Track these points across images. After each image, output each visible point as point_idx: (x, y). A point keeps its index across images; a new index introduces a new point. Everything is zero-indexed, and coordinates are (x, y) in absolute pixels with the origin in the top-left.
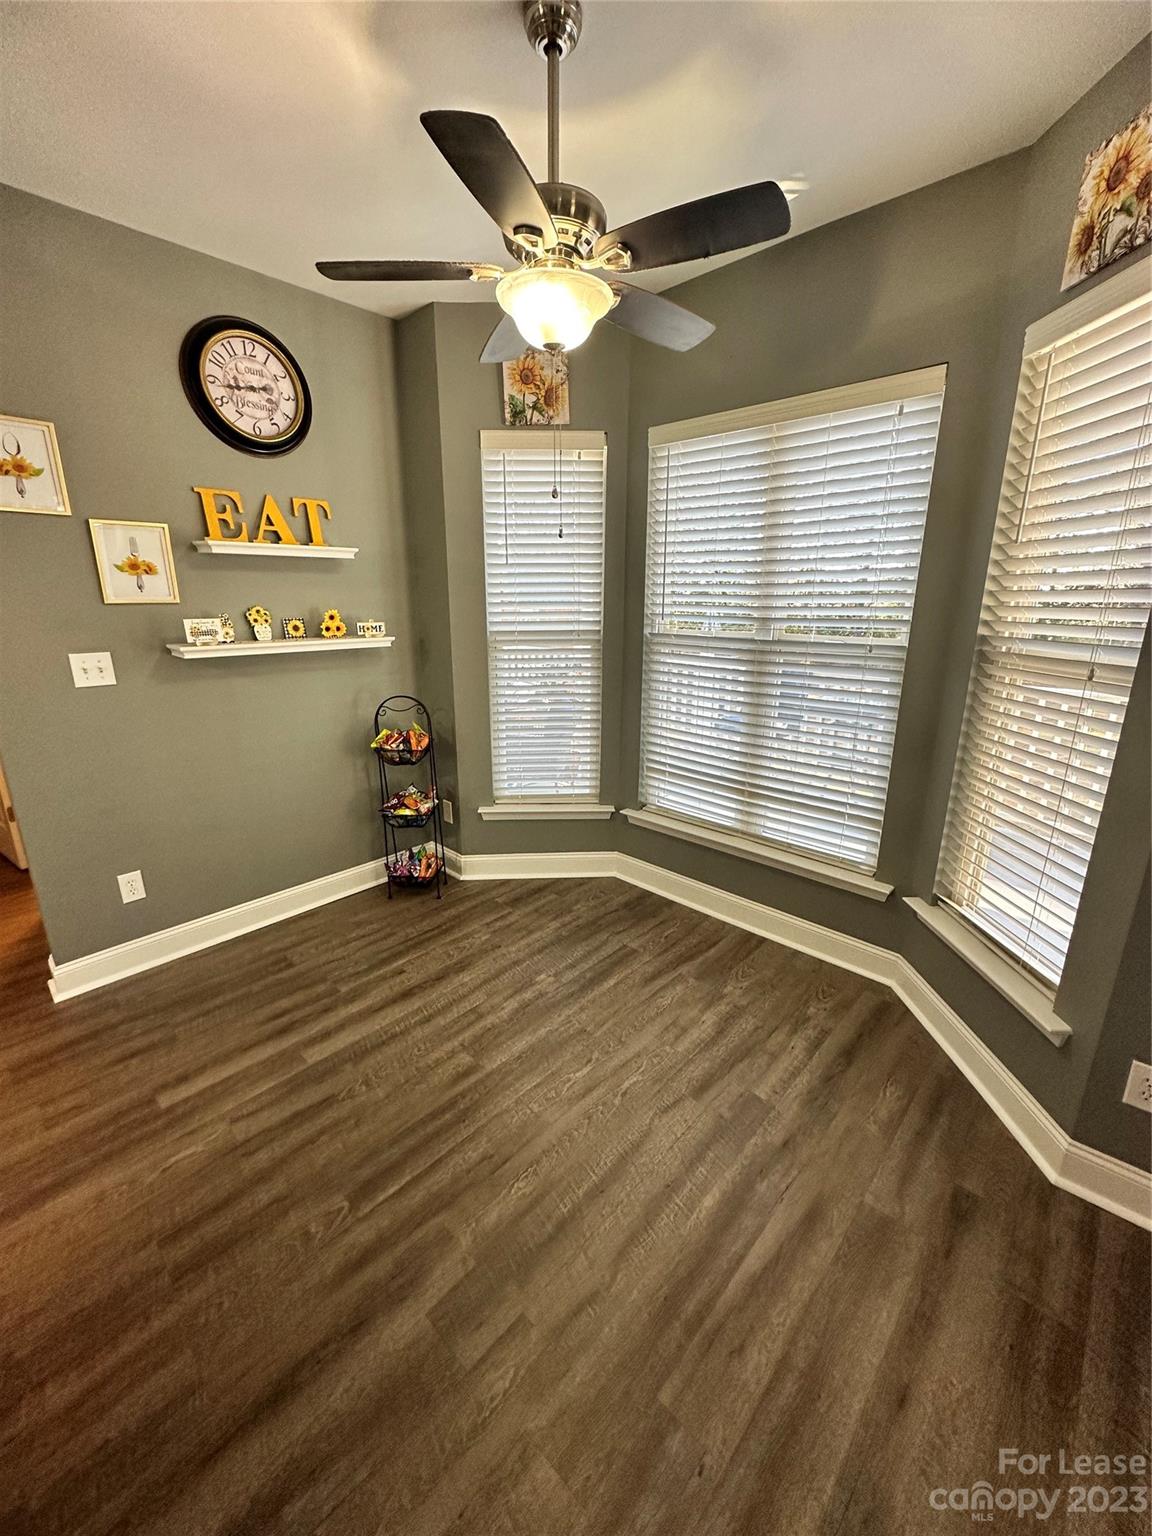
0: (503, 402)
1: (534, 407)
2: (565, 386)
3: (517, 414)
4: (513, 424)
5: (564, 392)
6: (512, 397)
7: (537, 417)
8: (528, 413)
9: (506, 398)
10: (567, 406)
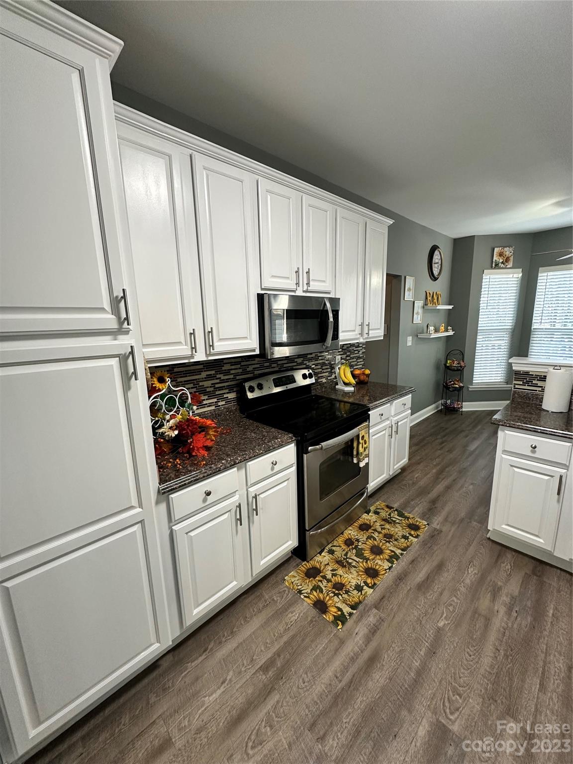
0: (493, 262)
1: (502, 263)
2: (512, 257)
3: (497, 265)
4: (495, 267)
5: (512, 258)
6: (496, 260)
7: (502, 265)
8: (500, 264)
9: (494, 261)
10: (512, 262)
